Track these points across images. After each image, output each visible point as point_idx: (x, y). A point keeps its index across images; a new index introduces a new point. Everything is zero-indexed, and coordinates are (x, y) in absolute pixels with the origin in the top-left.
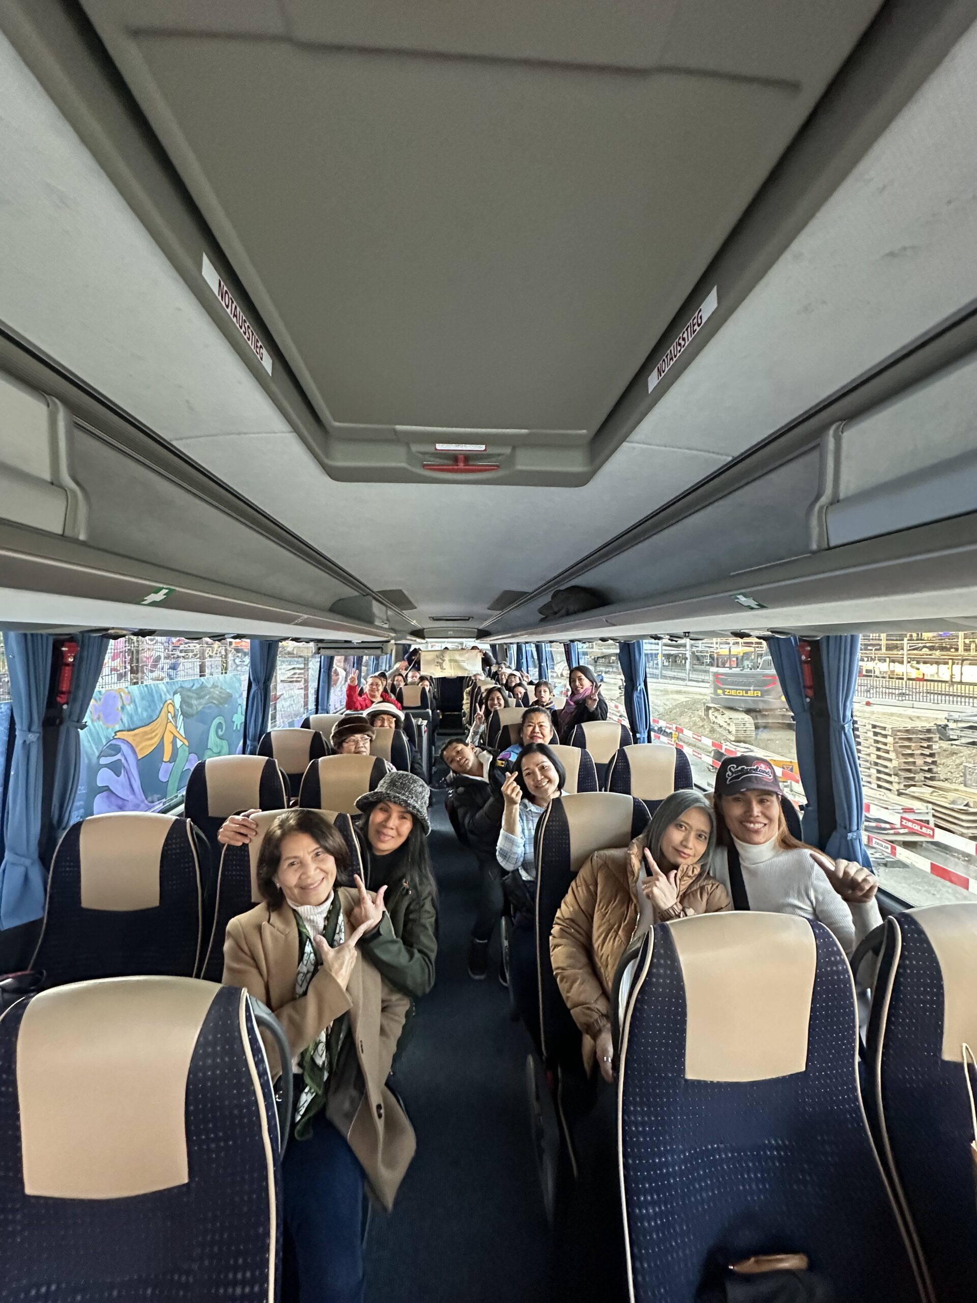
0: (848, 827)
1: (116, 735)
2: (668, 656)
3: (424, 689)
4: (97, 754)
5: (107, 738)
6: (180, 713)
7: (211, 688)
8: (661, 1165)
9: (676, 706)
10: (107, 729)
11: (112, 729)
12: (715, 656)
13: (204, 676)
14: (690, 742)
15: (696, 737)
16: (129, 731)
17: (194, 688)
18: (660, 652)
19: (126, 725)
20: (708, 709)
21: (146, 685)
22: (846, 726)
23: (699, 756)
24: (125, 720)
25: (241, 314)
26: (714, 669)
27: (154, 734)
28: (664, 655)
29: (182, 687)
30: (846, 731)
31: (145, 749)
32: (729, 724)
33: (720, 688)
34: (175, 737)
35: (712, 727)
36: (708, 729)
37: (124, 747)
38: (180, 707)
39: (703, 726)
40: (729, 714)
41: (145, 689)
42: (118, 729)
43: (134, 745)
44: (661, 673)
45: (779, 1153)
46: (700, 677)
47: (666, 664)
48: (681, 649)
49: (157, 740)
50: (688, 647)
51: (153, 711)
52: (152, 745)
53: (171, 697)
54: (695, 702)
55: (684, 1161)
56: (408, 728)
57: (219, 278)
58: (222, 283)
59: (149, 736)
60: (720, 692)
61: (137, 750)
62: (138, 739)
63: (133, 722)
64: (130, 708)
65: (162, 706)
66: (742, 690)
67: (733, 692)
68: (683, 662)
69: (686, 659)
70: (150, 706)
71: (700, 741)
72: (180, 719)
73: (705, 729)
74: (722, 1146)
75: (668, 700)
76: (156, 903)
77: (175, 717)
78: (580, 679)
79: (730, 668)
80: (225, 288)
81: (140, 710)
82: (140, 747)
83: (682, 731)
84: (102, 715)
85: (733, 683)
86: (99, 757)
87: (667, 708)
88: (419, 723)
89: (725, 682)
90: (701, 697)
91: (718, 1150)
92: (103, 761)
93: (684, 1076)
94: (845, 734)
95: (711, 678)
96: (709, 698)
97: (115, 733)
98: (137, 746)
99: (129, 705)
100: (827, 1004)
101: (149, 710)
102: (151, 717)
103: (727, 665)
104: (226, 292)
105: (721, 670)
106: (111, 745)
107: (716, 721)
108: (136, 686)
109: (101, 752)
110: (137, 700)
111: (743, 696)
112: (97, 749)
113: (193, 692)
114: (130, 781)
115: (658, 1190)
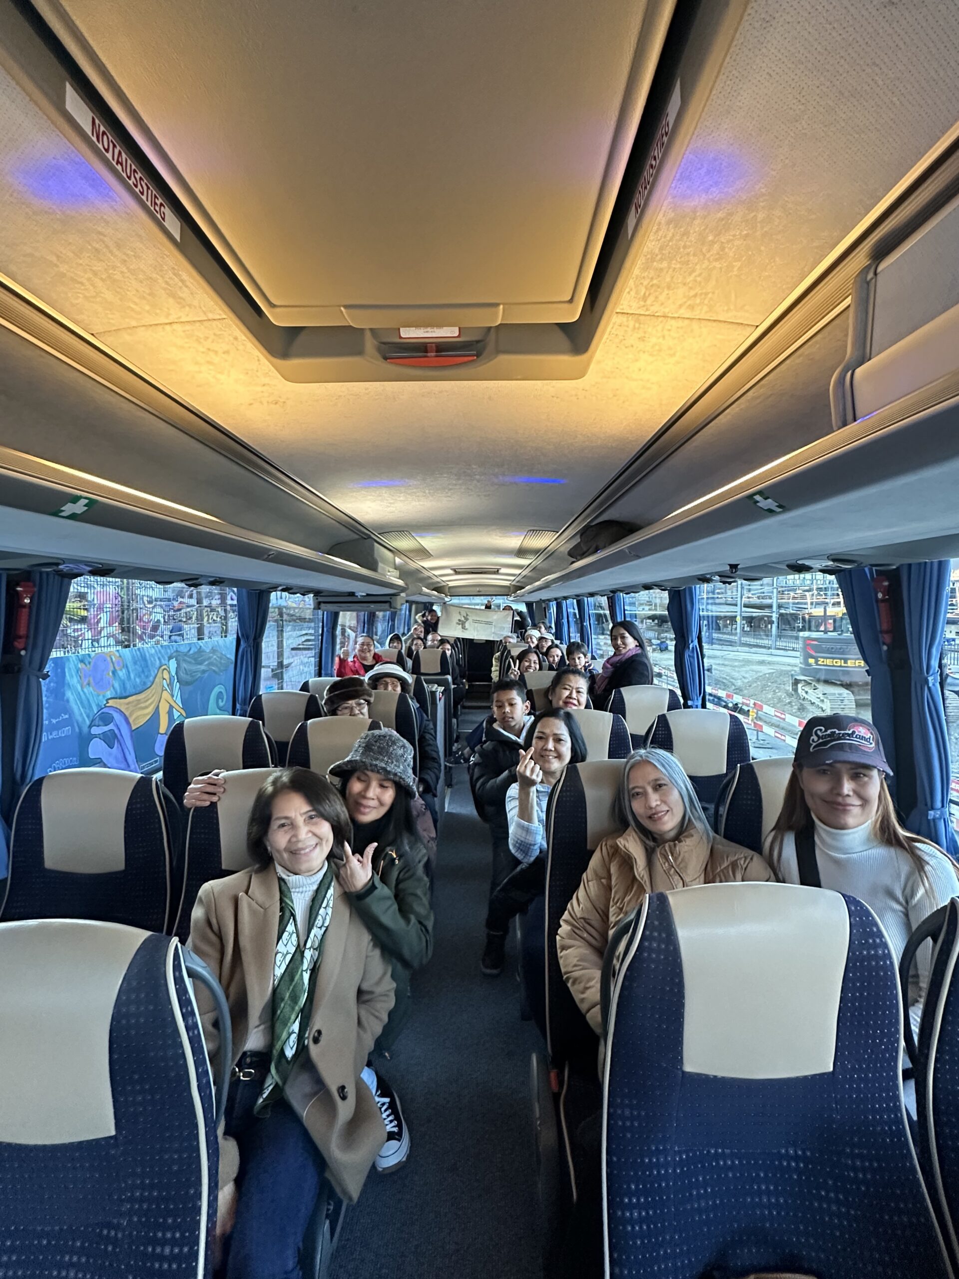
0: (929, 804)
1: (108, 703)
2: (750, 620)
3: (444, 653)
4: (88, 722)
5: (98, 705)
6: (176, 681)
7: (210, 652)
8: (651, 1166)
9: (757, 679)
10: (98, 695)
11: (104, 696)
12: (807, 617)
13: (202, 639)
14: (773, 721)
15: (779, 714)
16: (120, 698)
17: (191, 652)
18: (738, 613)
19: (119, 691)
20: (796, 682)
21: (139, 649)
22: (930, 679)
23: (783, 738)
24: (117, 685)
25: (129, 162)
26: (806, 634)
27: (150, 702)
28: (744, 618)
29: (177, 651)
30: (931, 685)
31: (139, 719)
32: (823, 701)
33: (812, 657)
34: (171, 707)
35: (802, 705)
36: (796, 707)
37: (116, 716)
38: (177, 673)
39: (790, 703)
40: (822, 688)
41: (138, 653)
42: (110, 697)
43: (127, 714)
44: (740, 641)
45: (797, 1164)
46: (790, 645)
47: (747, 629)
48: (767, 610)
49: (150, 710)
50: (774, 609)
51: (147, 677)
52: (147, 714)
53: (167, 663)
54: (782, 673)
55: (681, 1163)
56: (419, 694)
57: (91, 114)
58: (97, 122)
59: (143, 705)
60: (812, 661)
61: (131, 721)
62: (131, 709)
63: (125, 688)
64: (122, 673)
65: (156, 672)
66: (841, 659)
67: (829, 662)
68: (769, 626)
69: (772, 623)
70: (143, 671)
71: (784, 719)
72: (177, 686)
73: (792, 706)
74: (727, 1151)
75: (747, 672)
76: (120, 865)
77: (171, 685)
78: (623, 637)
79: (825, 632)
80: (102, 129)
81: (132, 676)
82: (134, 716)
83: (761, 707)
84: (92, 681)
85: (829, 651)
86: (90, 727)
87: (746, 681)
88: (434, 689)
89: (818, 649)
90: (789, 668)
91: (724, 1156)
92: (95, 731)
93: (681, 1068)
94: (929, 688)
95: (799, 645)
96: (797, 669)
97: (107, 700)
98: (131, 714)
99: (121, 670)
100: (862, 994)
101: (143, 676)
102: (145, 683)
103: (822, 628)
104: (104, 133)
105: (814, 635)
106: (103, 713)
107: (806, 697)
108: (127, 649)
109: (92, 721)
110: (129, 665)
111: (841, 666)
112: (88, 717)
113: (189, 657)
114: (124, 754)
115: (646, 1193)
